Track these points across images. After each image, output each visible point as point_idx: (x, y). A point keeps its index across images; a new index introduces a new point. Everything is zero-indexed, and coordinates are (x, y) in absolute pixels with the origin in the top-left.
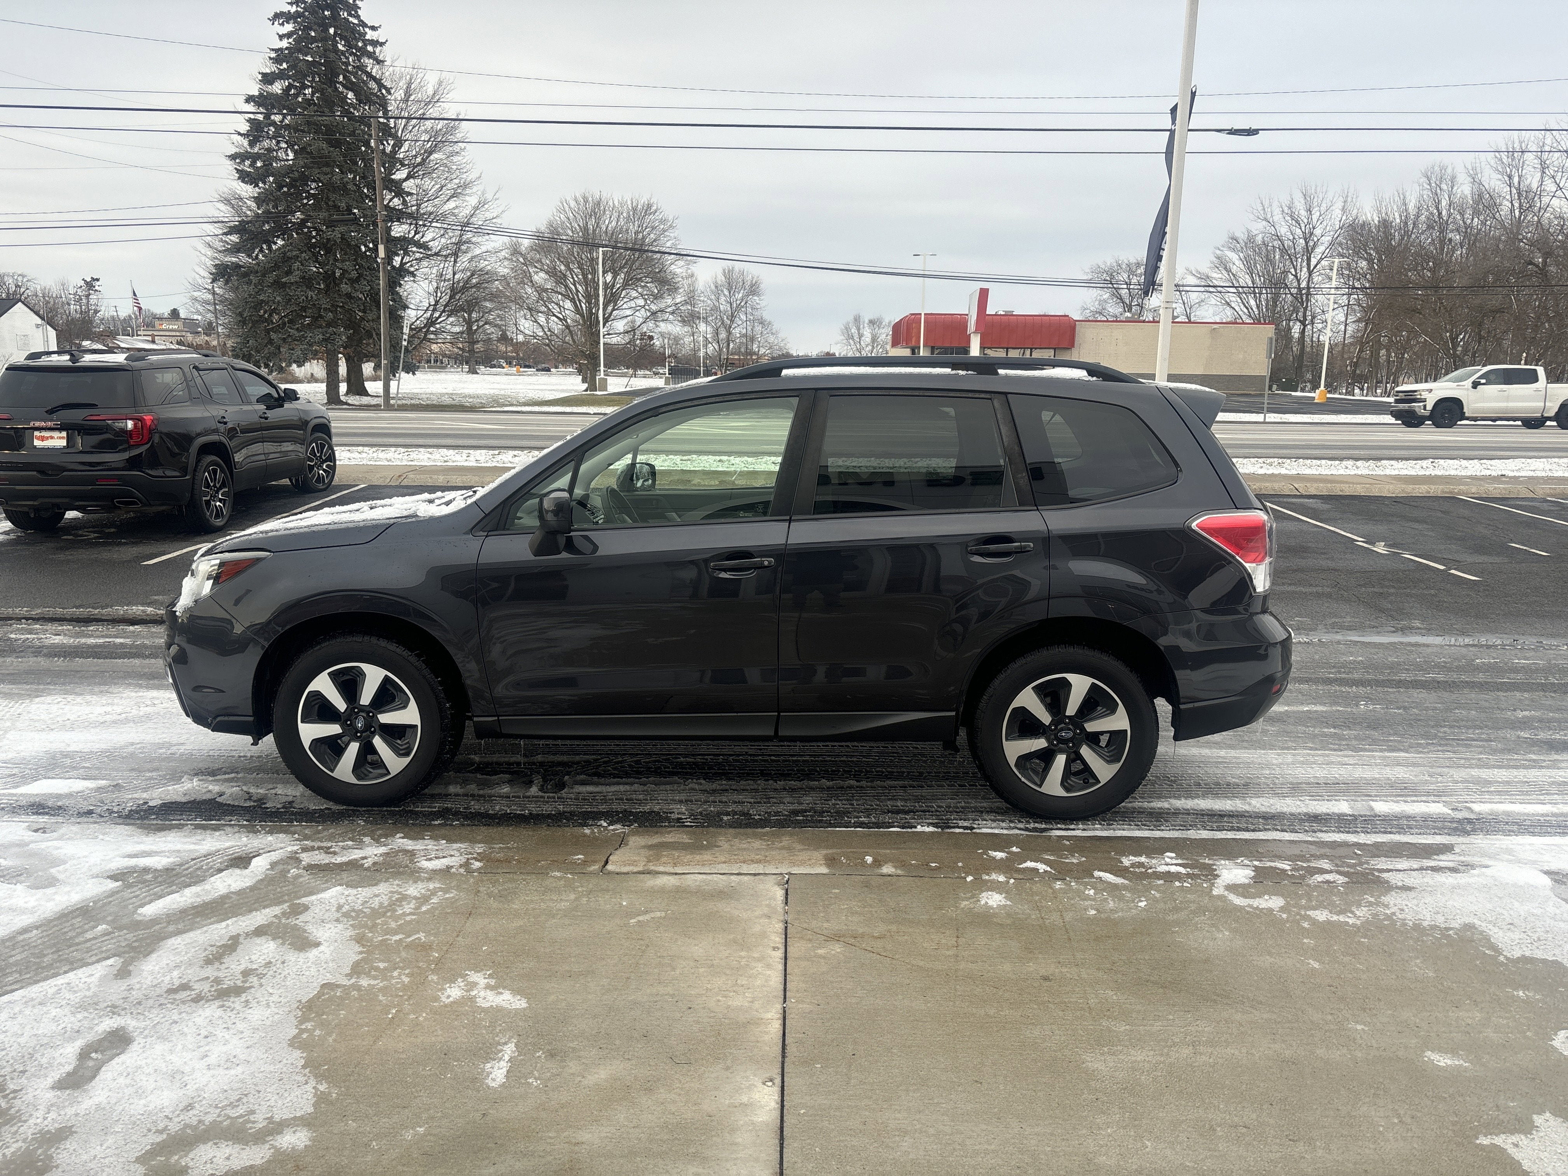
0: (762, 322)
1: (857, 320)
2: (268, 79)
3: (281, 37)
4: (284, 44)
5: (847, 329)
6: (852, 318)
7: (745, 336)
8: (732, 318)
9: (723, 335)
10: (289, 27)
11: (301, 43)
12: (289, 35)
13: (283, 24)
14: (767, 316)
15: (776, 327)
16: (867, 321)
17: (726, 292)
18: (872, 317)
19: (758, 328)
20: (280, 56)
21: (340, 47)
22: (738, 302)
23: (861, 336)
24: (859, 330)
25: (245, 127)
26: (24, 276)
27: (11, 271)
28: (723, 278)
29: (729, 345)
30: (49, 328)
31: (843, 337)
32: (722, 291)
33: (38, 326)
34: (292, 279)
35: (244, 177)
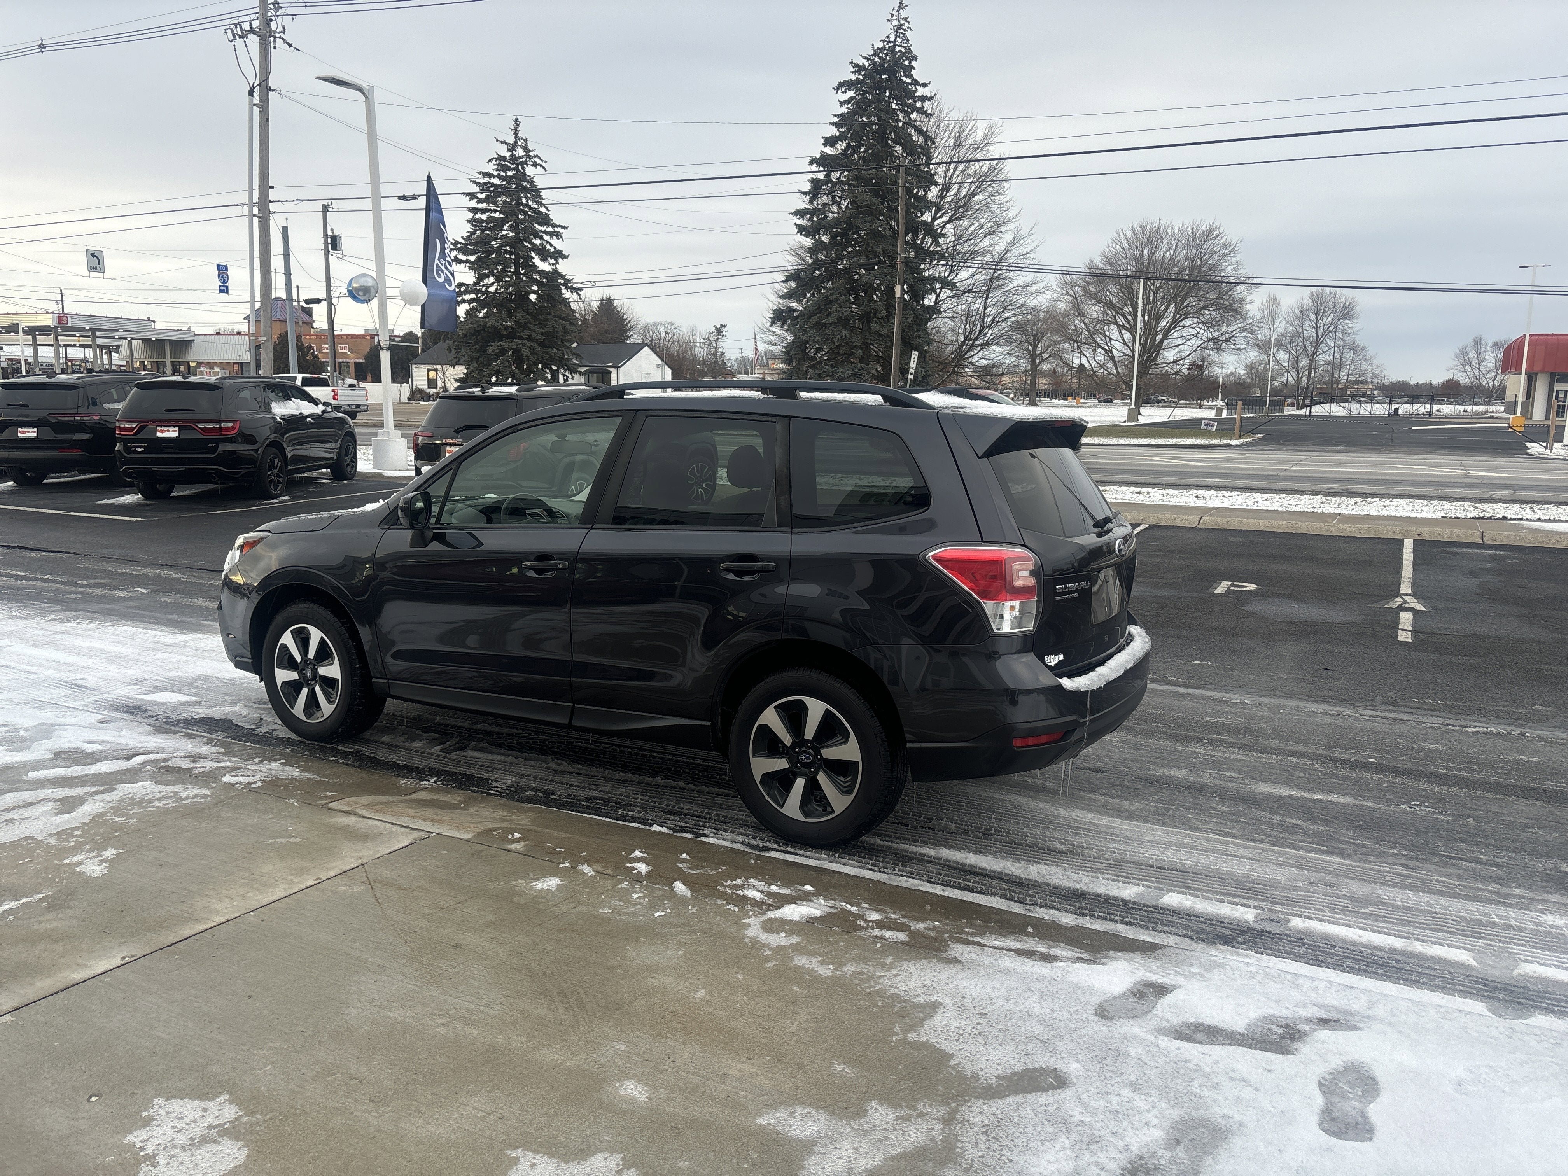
0: (1354, 348)
1: (1478, 343)
2: (830, 141)
3: (842, 104)
4: (844, 110)
5: (1463, 353)
6: (1471, 340)
7: (1328, 363)
8: (1317, 343)
9: (1304, 362)
10: (851, 94)
11: (859, 106)
12: (848, 101)
13: (845, 92)
14: (1360, 341)
15: (1371, 352)
16: (1490, 344)
17: (1313, 317)
18: (1497, 340)
19: (1349, 355)
20: (842, 121)
21: (894, 106)
22: (1326, 327)
23: (1481, 361)
24: (1479, 354)
25: (807, 187)
26: (672, 324)
27: (663, 320)
28: (1310, 302)
29: (1310, 373)
30: (667, 367)
31: (1456, 363)
32: (1308, 316)
33: (658, 366)
34: (831, 320)
35: (801, 229)
